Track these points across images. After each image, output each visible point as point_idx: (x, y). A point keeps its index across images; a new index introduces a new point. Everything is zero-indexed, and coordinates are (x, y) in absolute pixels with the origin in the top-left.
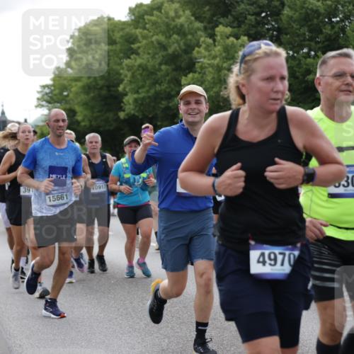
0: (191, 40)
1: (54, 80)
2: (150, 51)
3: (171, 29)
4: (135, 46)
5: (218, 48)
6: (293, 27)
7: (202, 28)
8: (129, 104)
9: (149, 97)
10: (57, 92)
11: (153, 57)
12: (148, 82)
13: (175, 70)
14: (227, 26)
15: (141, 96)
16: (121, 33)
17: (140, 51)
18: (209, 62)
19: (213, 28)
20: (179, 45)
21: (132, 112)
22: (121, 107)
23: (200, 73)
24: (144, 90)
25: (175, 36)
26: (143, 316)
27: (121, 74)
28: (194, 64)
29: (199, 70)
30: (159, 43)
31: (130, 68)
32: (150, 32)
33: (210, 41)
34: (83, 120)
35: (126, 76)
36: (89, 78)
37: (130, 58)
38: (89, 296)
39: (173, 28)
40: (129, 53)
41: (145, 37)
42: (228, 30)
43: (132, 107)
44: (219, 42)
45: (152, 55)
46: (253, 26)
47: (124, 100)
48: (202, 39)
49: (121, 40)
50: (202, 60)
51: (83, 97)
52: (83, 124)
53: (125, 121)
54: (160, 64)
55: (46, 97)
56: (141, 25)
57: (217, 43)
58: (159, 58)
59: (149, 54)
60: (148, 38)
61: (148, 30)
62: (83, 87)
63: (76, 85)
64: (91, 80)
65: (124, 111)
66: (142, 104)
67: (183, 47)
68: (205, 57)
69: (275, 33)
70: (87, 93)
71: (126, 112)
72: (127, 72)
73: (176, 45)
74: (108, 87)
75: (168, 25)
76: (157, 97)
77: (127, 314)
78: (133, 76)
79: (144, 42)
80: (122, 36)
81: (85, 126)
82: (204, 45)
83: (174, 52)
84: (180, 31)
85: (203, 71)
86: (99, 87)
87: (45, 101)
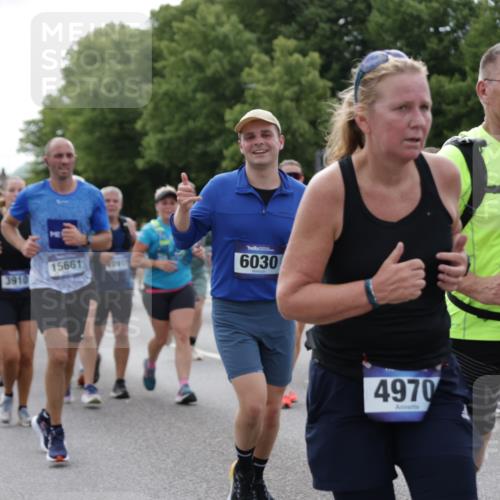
0: (238, 58)
1: (43, 112)
2: (181, 73)
3: (209, 42)
4: (158, 65)
5: (277, 69)
6: (384, 40)
7: (255, 41)
8: (151, 148)
9: (179, 138)
10: (47, 129)
11: (185, 82)
12: (177, 117)
13: (216, 99)
14: (289, 37)
15: (168, 135)
17: (167, 72)
18: (264, 88)
19: (270, 41)
20: (221, 63)
21: (155, 159)
22: (139, 152)
23: (250, 104)
24: (172, 127)
25: (216, 52)
26: (171, 451)
28: (243, 91)
29: (249, 100)
30: (194, 61)
32: (180, 45)
33: (265, 58)
34: (85, 171)
35: (145, 108)
36: (94, 109)
38: (93, 422)
39: (213, 41)
41: (173, 53)
42: (292, 43)
43: (153, 152)
44: (279, 60)
45: (182, 78)
46: (328, 38)
47: (143, 143)
48: (255, 56)
50: (254, 86)
51: (85, 138)
53: (144, 171)
54: (195, 91)
55: (32, 137)
56: (167, 36)
57: (275, 62)
58: (193, 82)
59: (179, 76)
60: (177, 54)
61: (177, 42)
62: (86, 124)
63: (74, 121)
64: (95, 113)
65: (143, 157)
66: (168, 148)
67: (228, 68)
68: (258, 82)
69: (358, 48)
70: (91, 132)
71: (146, 160)
73: (217, 64)
74: (121, 124)
75: (205, 36)
76: (190, 138)
77: (147, 447)
78: (156, 108)
79: (172, 59)
82: (257, 65)
83: (214, 75)
84: (224, 45)
85: (256, 102)
86: (107, 123)
87: (30, 141)
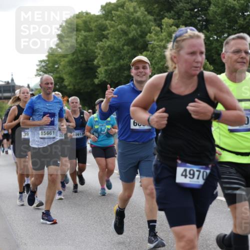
0: (145, 28)
1: (48, 56)
2: (116, 36)
3: (131, 21)
4: (105, 33)
5: (164, 34)
6: (217, 19)
7: (153, 20)
8: (101, 73)
9: (116, 69)
10: (50, 65)
11: (118, 41)
12: (114, 58)
13: (134, 49)
14: (170, 18)
15: (111, 67)
16: (96, 24)
17: (109, 36)
18: (157, 44)
19: (161, 20)
20: (136, 31)
21: (104, 79)
22: (96, 76)
23: (151, 52)
24: (112, 64)
25: (134, 26)
27: (95, 52)
28: (147, 45)
29: (150, 49)
30: (122, 30)
31: (102, 48)
32: (116, 23)
33: (158, 29)
34: (69, 85)
35: (99, 54)
37: (101, 41)
39: (132, 20)
40: (101, 37)
41: (112, 26)
42: (171, 21)
43: (103, 75)
44: (165, 29)
45: (117, 39)
46: (189, 19)
47: (98, 71)
48: (153, 28)
49: (96, 29)
50: (153, 42)
51: (69, 69)
52: (69, 87)
53: (98, 85)
54: (123, 45)
55: (43, 69)
56: (109, 18)
57: (163, 31)
58: (122, 42)
59: (115, 38)
60: (114, 27)
61: (114, 21)
62: (69, 62)
63: (64, 60)
64: (75, 57)
65: (98, 78)
66: (110, 74)
67: (139, 33)
68: (155, 40)
69: (204, 23)
70: (72, 66)
71: (99, 79)
72: (100, 51)
73: (134, 32)
74: (87, 62)
75: (128, 18)
76: (121, 69)
77: (100, 221)
78: (104, 54)
79: (112, 29)
80: (96, 26)
81: (70, 89)
82: (154, 32)
83: (133, 37)
84: (137, 22)
85: (153, 50)
86: (80, 61)
87: (42, 71)
